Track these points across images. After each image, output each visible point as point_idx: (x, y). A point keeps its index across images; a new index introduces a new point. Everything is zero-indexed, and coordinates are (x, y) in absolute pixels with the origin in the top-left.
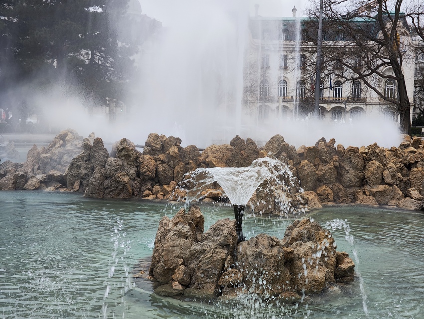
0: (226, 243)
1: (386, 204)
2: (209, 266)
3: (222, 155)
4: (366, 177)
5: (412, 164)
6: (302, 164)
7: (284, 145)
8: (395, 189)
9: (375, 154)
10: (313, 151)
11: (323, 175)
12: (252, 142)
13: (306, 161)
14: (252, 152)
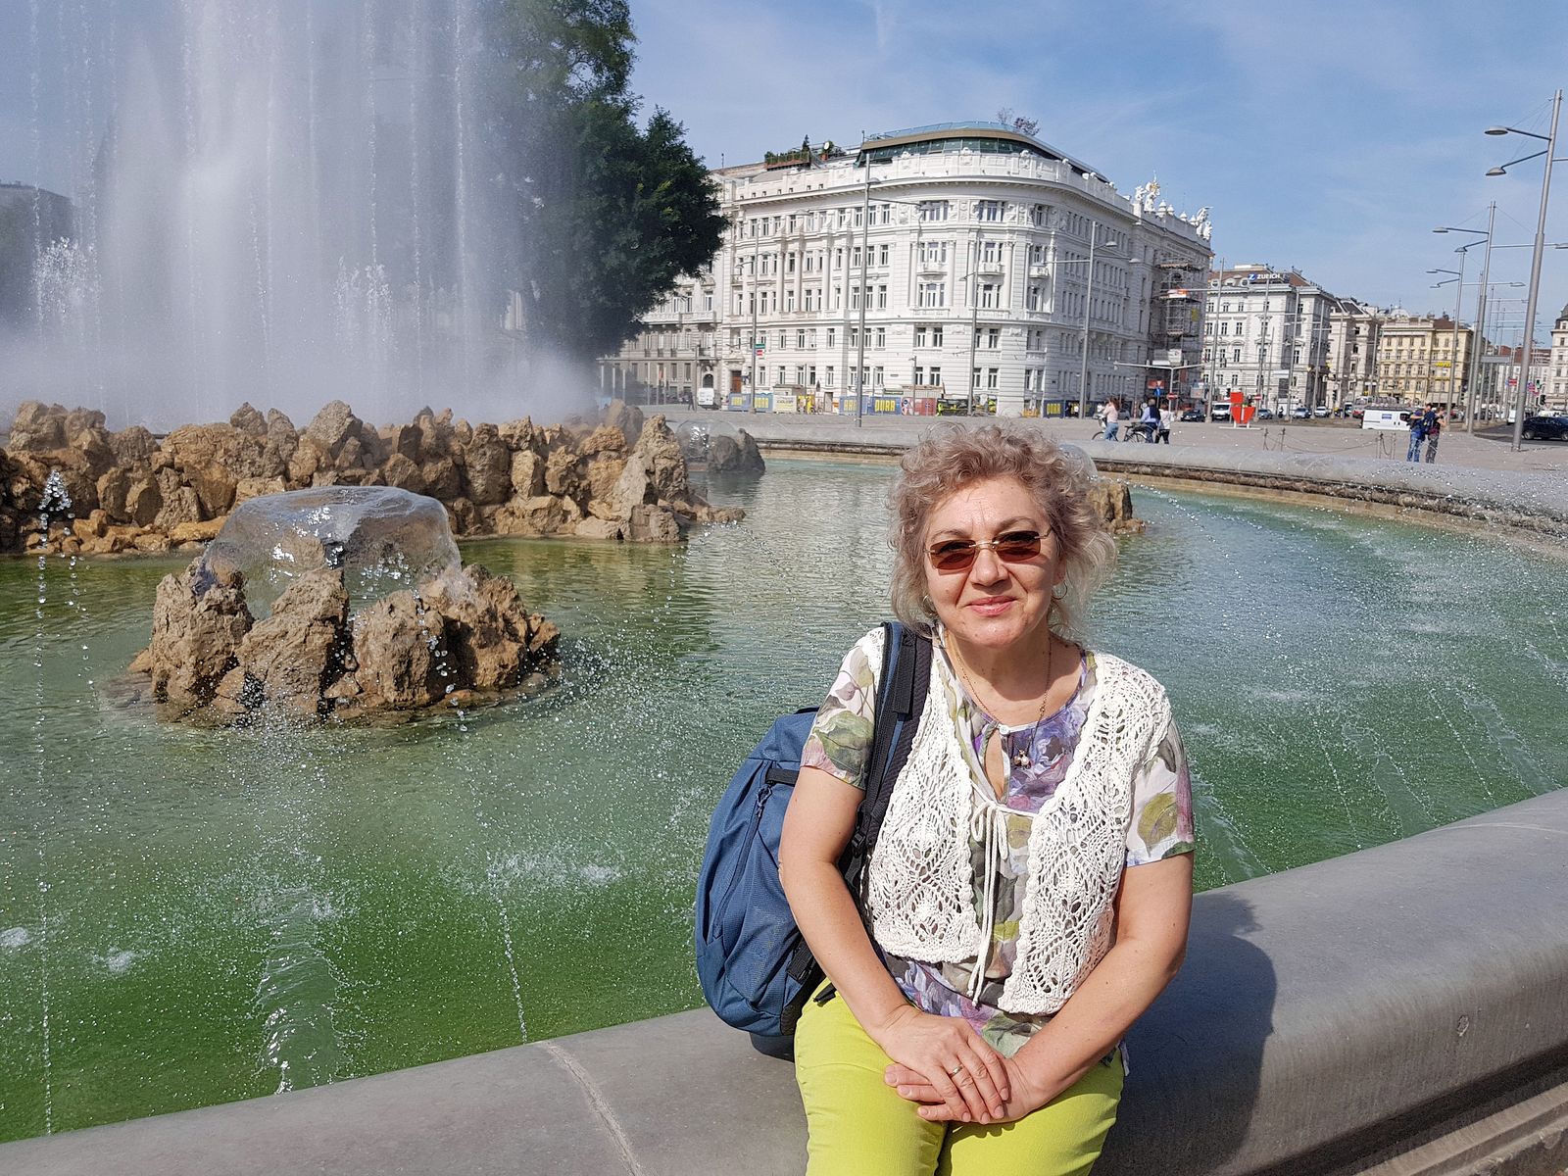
0: (329, 615)
1: (555, 531)
3: (212, 447)
4: (514, 483)
5: (590, 456)
6: (391, 462)
7: (352, 422)
8: (568, 503)
9: (528, 438)
10: (411, 434)
11: (435, 482)
12: (282, 418)
13: (401, 456)
14: (282, 438)
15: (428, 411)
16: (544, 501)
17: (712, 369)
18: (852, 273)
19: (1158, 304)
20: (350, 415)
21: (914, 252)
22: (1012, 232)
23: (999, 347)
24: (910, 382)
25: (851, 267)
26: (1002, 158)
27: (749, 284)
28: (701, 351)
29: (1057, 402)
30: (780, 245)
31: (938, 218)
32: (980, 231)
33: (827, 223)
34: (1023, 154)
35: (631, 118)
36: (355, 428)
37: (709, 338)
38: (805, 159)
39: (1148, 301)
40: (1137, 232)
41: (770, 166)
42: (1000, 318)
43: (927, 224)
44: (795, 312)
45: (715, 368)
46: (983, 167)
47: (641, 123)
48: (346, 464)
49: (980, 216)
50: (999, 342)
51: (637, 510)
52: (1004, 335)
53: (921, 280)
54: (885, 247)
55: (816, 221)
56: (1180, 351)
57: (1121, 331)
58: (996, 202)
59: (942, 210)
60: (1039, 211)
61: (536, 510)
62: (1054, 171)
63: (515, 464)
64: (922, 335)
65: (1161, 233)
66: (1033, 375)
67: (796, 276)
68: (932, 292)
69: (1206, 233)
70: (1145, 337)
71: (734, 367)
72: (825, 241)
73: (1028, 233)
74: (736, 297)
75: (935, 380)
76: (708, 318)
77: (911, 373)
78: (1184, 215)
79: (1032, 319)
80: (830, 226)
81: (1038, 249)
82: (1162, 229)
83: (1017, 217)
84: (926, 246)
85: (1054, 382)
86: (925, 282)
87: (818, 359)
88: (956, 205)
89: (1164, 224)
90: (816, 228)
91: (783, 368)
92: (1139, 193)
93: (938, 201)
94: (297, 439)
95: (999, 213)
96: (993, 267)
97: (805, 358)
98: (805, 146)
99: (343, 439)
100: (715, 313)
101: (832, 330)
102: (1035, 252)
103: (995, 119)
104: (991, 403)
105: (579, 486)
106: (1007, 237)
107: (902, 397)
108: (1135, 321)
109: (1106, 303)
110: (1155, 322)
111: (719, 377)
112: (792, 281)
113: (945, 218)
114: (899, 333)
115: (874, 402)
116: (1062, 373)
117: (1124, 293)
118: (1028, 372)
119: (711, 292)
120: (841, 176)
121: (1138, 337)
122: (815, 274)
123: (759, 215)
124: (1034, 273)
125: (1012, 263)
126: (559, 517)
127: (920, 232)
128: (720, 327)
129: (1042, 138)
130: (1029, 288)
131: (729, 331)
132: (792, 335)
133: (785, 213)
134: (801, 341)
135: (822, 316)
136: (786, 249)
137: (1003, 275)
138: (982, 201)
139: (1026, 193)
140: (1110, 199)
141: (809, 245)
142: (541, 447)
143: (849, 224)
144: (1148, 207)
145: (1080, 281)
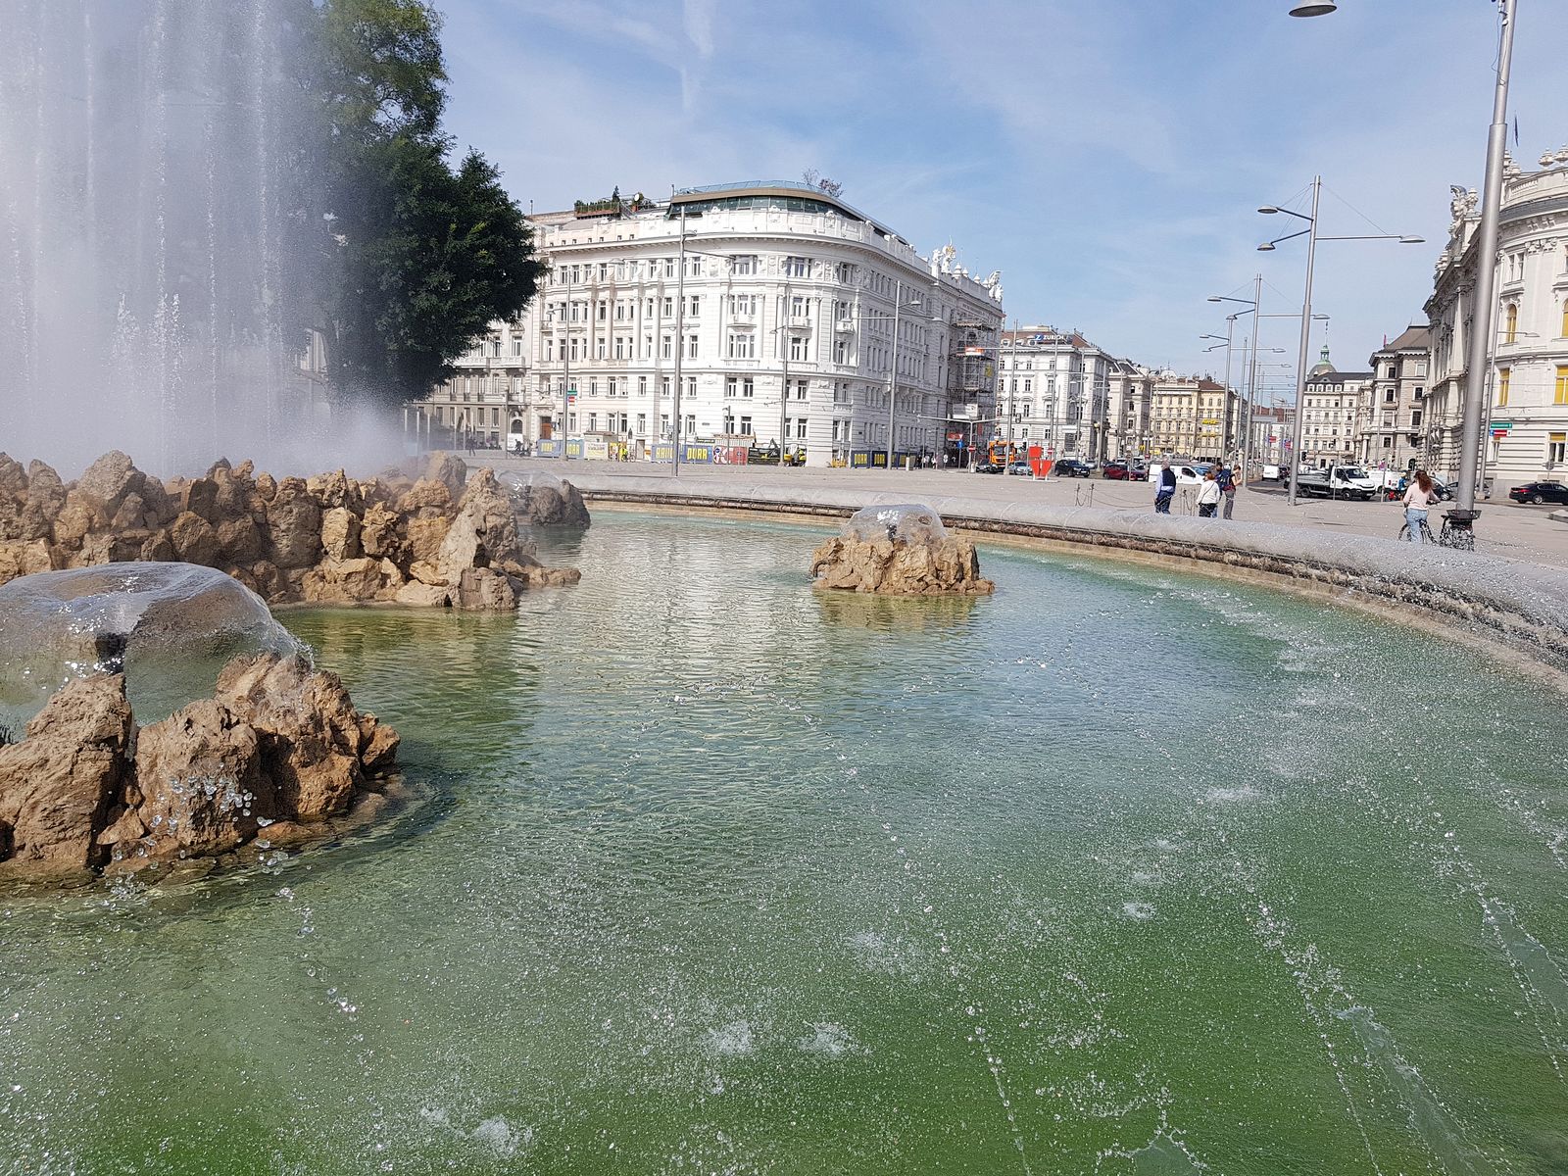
0: (105, 735)
1: (372, 597)
2: (65, 798)
4: (325, 544)
5: (410, 512)
6: (180, 521)
7: (133, 477)
8: (387, 566)
9: (342, 494)
10: (203, 491)
11: (232, 543)
12: (47, 471)
13: (191, 514)
14: (45, 494)
15: (225, 463)
16: (360, 564)
17: (520, 415)
18: (663, 322)
19: (955, 361)
20: (131, 467)
21: (725, 304)
22: (818, 288)
23: (808, 398)
24: (720, 429)
25: (662, 316)
26: (808, 217)
27: (559, 330)
28: (509, 397)
29: (864, 452)
30: (590, 293)
31: (747, 272)
32: (788, 286)
33: (638, 272)
34: (828, 214)
35: (443, 158)
36: (137, 483)
37: (519, 384)
38: (614, 209)
39: (946, 358)
40: (935, 292)
41: (580, 215)
42: (808, 370)
43: (737, 277)
44: (606, 360)
45: (524, 414)
46: (790, 225)
47: (454, 163)
48: (125, 524)
49: (788, 272)
50: (808, 393)
51: (467, 574)
52: (812, 387)
53: (731, 331)
54: (696, 298)
55: (627, 271)
56: (976, 406)
57: (921, 386)
58: (803, 259)
59: (751, 264)
60: (844, 269)
61: (349, 575)
62: (858, 232)
63: (325, 523)
64: (732, 384)
65: (957, 294)
66: (841, 426)
67: (606, 324)
68: (742, 343)
69: (998, 295)
70: (944, 392)
71: (544, 413)
72: (636, 291)
73: (834, 289)
74: (546, 343)
75: (746, 429)
76: (517, 363)
77: (722, 422)
78: (977, 278)
79: (838, 372)
80: (641, 276)
81: (843, 305)
82: (958, 290)
83: (822, 274)
84: (736, 298)
85: (860, 433)
86: (735, 334)
87: (628, 407)
88: (765, 260)
89: (959, 285)
90: (627, 278)
91: (594, 415)
92: (936, 256)
93: (748, 256)
94: (65, 494)
95: (806, 269)
96: (800, 321)
97: (616, 405)
98: (615, 196)
99: (122, 495)
100: (524, 359)
101: (644, 378)
102: (841, 308)
103: (801, 179)
104: (801, 453)
105: (399, 547)
106: (813, 293)
107: (714, 445)
108: (934, 376)
109: (908, 358)
110: (953, 378)
111: (528, 423)
112: (603, 329)
113: (754, 272)
114: (710, 383)
115: (686, 450)
116: (868, 425)
117: (924, 349)
118: (836, 423)
119: (520, 338)
120: (651, 227)
121: (937, 391)
122: (626, 323)
123: (569, 263)
124: (840, 327)
125: (819, 317)
126: (377, 581)
127: (730, 285)
128: (529, 372)
129: (845, 200)
130: (835, 342)
131: (538, 376)
132: (603, 383)
133: (595, 262)
134: (612, 389)
135: (633, 364)
136: (597, 296)
137: (811, 329)
138: (789, 257)
139: (833, 252)
140: (910, 260)
141: (620, 294)
142: (356, 503)
143: (660, 275)
144: (944, 269)
145: (884, 337)
